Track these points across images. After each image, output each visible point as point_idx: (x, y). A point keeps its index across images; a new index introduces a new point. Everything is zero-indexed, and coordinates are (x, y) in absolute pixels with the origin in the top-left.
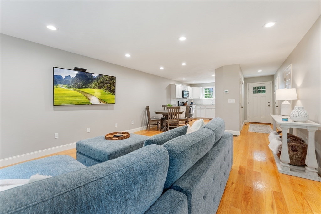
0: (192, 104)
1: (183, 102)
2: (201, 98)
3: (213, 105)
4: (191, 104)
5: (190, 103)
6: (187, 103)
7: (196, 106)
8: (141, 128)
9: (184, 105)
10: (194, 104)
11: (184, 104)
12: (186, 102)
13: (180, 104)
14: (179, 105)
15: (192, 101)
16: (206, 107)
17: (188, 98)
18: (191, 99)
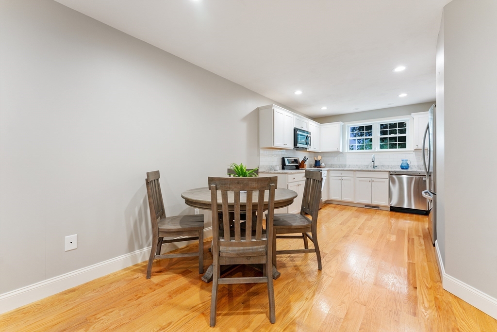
0: (317, 164)
1: (296, 161)
2: (341, 151)
3: (374, 167)
4: (315, 166)
5: (313, 163)
6: (307, 163)
7: (328, 170)
8: (129, 255)
9: (297, 168)
10: (323, 165)
11: (298, 165)
12: (304, 161)
13: (287, 164)
14: (283, 168)
15: (319, 158)
16: (359, 174)
17: (309, 150)
18: (316, 153)
